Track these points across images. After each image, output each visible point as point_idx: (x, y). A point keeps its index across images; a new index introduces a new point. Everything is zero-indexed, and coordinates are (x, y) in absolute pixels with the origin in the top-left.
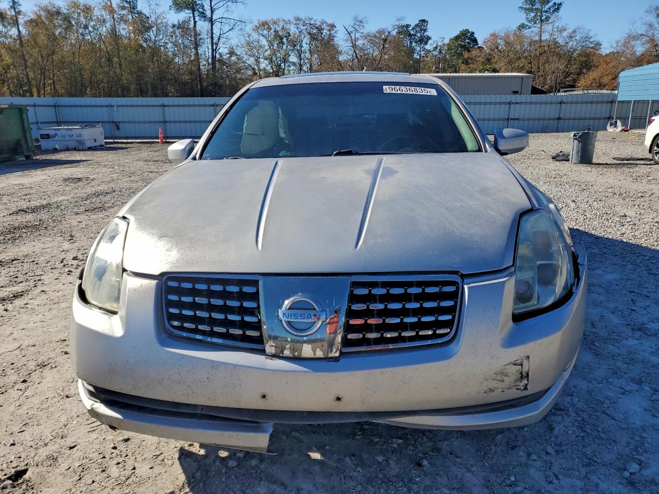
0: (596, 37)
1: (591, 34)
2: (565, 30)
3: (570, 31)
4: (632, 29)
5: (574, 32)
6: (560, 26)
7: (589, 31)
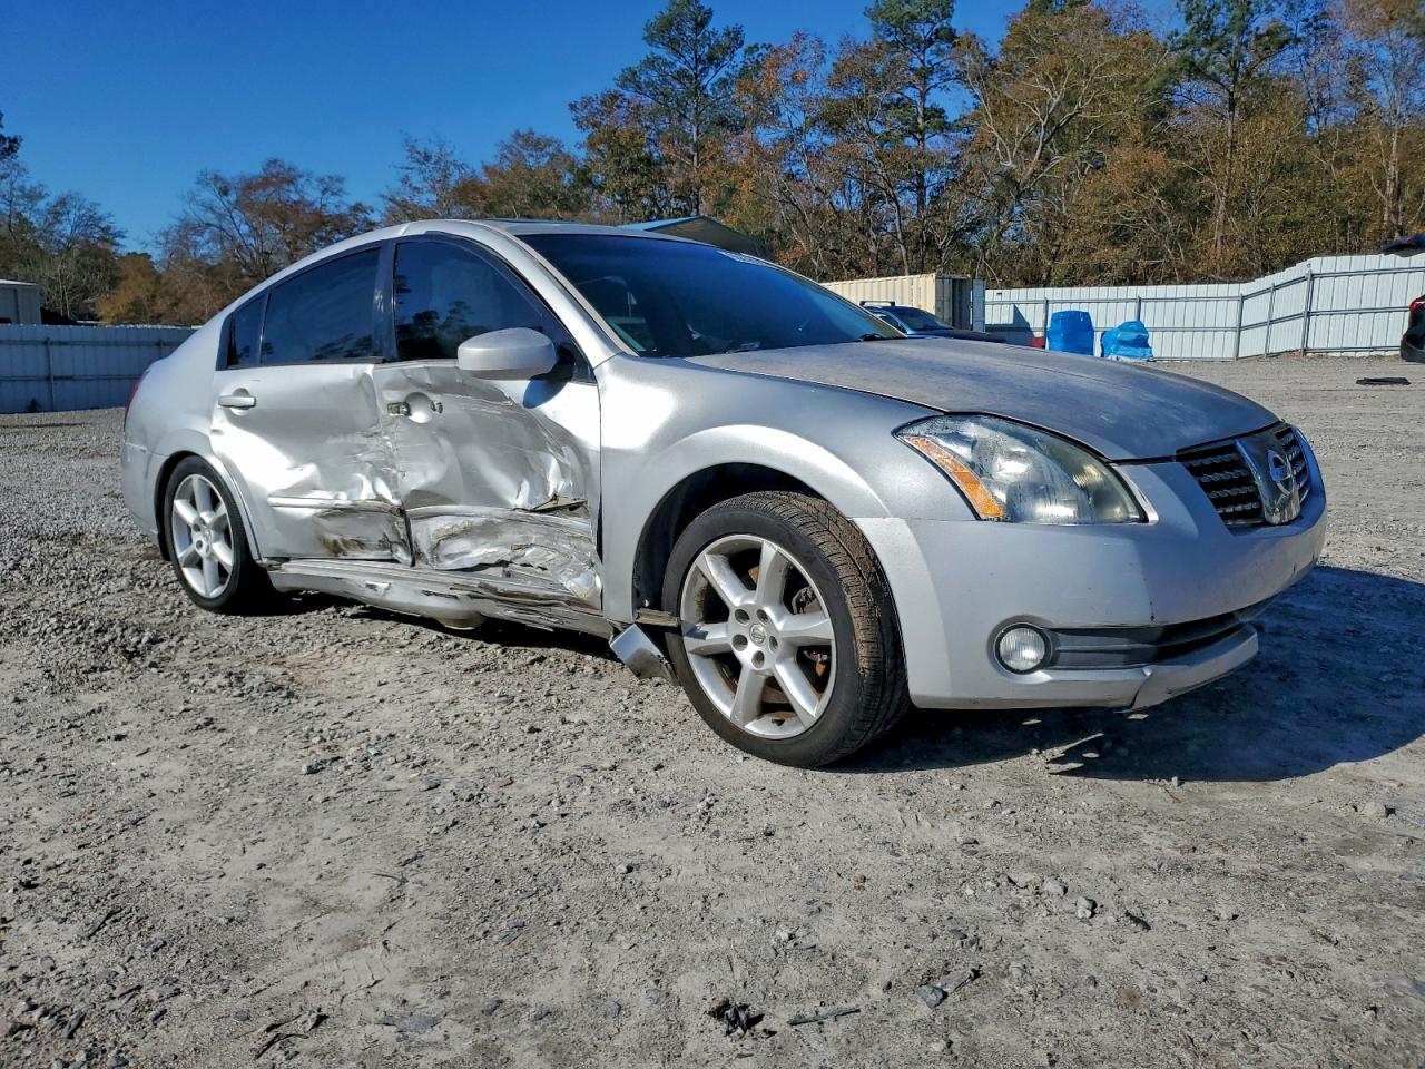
0: (112, 219)
1: (101, 212)
2: (40, 196)
3: (52, 200)
4: (189, 211)
5: (62, 202)
6: (28, 188)
7: (94, 205)
